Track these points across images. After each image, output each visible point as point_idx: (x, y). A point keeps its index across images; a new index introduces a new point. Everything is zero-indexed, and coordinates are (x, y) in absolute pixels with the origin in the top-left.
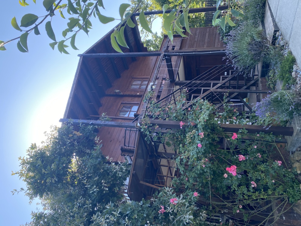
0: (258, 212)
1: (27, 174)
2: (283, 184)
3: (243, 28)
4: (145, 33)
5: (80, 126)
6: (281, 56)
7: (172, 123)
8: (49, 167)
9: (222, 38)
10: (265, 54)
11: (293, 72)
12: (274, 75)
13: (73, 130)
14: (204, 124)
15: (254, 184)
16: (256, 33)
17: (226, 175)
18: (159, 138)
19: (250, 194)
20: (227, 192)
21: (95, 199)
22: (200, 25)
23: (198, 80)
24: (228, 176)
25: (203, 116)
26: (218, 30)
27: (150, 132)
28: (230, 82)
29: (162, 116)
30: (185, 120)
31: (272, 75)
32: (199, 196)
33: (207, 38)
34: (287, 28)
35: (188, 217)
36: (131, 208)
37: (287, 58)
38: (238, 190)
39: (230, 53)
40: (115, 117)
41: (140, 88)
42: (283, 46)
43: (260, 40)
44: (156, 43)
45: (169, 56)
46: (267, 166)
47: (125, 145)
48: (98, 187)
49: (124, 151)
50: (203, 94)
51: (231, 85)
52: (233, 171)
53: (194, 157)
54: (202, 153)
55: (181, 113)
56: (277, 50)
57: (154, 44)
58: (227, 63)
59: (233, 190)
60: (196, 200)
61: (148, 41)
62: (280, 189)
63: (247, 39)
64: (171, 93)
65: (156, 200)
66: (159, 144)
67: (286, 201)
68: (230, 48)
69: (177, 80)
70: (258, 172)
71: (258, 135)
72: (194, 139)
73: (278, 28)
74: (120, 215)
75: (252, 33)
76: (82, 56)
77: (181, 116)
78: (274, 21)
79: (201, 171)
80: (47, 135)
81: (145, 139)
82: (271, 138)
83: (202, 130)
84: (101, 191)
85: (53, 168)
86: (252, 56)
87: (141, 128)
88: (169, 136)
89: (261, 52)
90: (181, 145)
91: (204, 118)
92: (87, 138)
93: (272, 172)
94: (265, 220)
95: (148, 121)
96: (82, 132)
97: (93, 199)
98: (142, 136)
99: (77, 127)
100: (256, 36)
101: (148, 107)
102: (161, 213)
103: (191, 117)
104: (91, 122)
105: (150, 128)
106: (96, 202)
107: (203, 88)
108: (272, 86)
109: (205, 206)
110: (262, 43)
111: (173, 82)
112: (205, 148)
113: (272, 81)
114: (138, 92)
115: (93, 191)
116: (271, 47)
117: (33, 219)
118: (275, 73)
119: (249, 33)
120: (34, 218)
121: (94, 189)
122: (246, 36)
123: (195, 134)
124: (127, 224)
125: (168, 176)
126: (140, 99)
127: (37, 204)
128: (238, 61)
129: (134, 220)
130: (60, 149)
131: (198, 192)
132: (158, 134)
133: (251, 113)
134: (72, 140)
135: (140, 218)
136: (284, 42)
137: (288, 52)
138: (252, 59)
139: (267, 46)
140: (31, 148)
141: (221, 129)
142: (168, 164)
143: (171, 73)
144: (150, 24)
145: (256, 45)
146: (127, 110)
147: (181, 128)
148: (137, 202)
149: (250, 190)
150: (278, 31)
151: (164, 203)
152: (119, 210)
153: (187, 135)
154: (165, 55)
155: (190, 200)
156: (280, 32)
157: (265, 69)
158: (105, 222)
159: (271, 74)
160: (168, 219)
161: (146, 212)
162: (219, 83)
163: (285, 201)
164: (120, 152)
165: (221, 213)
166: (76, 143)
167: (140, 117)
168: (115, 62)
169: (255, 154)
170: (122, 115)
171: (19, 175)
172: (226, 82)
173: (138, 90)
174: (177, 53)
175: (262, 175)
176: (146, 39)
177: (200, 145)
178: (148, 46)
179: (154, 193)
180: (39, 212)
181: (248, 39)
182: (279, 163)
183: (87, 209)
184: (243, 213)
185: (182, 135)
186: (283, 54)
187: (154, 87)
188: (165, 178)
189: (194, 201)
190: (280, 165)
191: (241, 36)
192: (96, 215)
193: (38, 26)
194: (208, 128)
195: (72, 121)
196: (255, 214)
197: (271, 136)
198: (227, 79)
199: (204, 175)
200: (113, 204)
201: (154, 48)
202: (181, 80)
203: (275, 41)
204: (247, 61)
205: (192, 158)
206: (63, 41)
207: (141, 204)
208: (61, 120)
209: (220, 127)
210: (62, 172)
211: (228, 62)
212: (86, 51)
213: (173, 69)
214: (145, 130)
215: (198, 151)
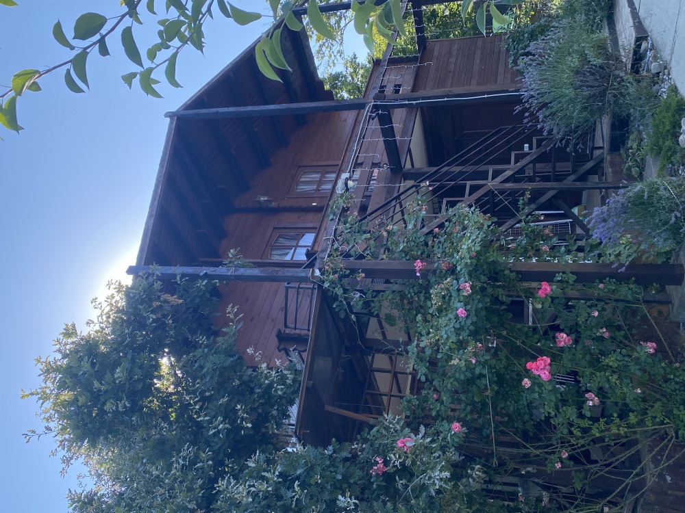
0: (607, 469)
1: (57, 395)
2: (664, 399)
3: (561, 34)
4: (326, 58)
5: (176, 283)
6: (653, 99)
7: (396, 265)
8: (108, 375)
9: (515, 62)
10: (615, 96)
11: (681, 134)
12: (639, 145)
13: (161, 291)
14: (471, 262)
15: (592, 400)
16: (591, 45)
17: (527, 383)
18: (367, 304)
19: (585, 423)
20: (532, 423)
21: (220, 448)
22: (464, 33)
23: (457, 165)
24: (533, 383)
25: (466, 244)
26: (503, 43)
27: (345, 291)
28: (534, 166)
29: (372, 251)
30: (427, 257)
31: (635, 146)
32: (465, 433)
33: (478, 62)
34: (665, 31)
35: (438, 476)
36: (306, 462)
37: (666, 102)
38: (556, 415)
39: (532, 96)
40: (260, 261)
41: (319, 190)
42: (658, 73)
43: (600, 61)
44: (356, 79)
45: (384, 108)
46: (624, 356)
47: (286, 326)
48: (227, 421)
49: (285, 340)
50: (470, 195)
51: (538, 173)
52: (541, 368)
53: (451, 341)
54: (468, 331)
55: (418, 241)
56: (644, 84)
57: (350, 84)
58: (525, 121)
59: (545, 417)
60: (456, 440)
61: (336, 77)
62: (657, 410)
63: (571, 62)
64: (395, 196)
65: (364, 446)
66: (369, 319)
67: (672, 438)
68: (532, 83)
69: (408, 166)
70: (603, 373)
71: (601, 286)
72: (450, 300)
73: (646, 32)
74: (281, 480)
75: (583, 45)
76: (175, 115)
77: (419, 249)
78: (635, 14)
79: (467, 373)
80: (99, 306)
81: (334, 306)
82: (633, 293)
83: (467, 277)
84: (235, 429)
85: (118, 378)
86: (584, 101)
87: (324, 282)
88: (390, 298)
89: (605, 91)
90: (419, 317)
91: (469, 249)
92: (195, 310)
93: (634, 368)
94: (623, 486)
95: (341, 264)
96: (182, 297)
97: (217, 447)
98: (326, 298)
99: (169, 285)
100: (592, 54)
101: (338, 232)
102: (377, 474)
103: (441, 250)
104: (203, 271)
105: (345, 281)
106: (225, 456)
107: (469, 183)
108: (635, 171)
109: (480, 458)
110: (607, 70)
111: (397, 170)
112: (475, 319)
113: (636, 160)
114: (313, 199)
115: (216, 430)
116: (630, 78)
117: (72, 507)
118: (641, 140)
119: (575, 47)
120: (74, 506)
121: (219, 425)
122: (569, 54)
123: (451, 288)
124: (297, 496)
125: (393, 394)
126: (320, 216)
127: (79, 477)
128: (553, 114)
129: (314, 489)
130: (133, 336)
131: (461, 423)
132: (365, 294)
133: (587, 240)
134: (159, 316)
135: (327, 483)
136: (660, 65)
137: (669, 87)
138: (585, 108)
139: (618, 76)
140: (63, 333)
141: (513, 275)
142: (392, 365)
143: (393, 150)
144: (339, 33)
145: (593, 74)
146: (287, 243)
147: (418, 274)
148: (320, 449)
149: (583, 413)
150: (645, 38)
151: (384, 451)
152: (279, 469)
153: (431, 291)
154: (376, 107)
155: (445, 443)
156: (650, 42)
157: (618, 132)
158: (248, 493)
159: (632, 143)
160: (395, 488)
161: (341, 469)
162: (508, 169)
163: (669, 437)
164: (276, 340)
165: (521, 476)
166: (171, 322)
167: (321, 255)
168: (256, 129)
169: (594, 330)
170: (276, 257)
171: (39, 399)
172: (525, 166)
173: (313, 194)
174: (405, 100)
175: (614, 378)
176: (330, 71)
177: (461, 312)
178: (336, 88)
179: (359, 432)
180: (85, 493)
181: (574, 61)
182: (650, 347)
183: (203, 472)
184: (571, 471)
185: (422, 295)
186: (659, 94)
187: (350, 183)
188: (385, 399)
189: (453, 446)
190: (652, 351)
191: (557, 53)
192: (225, 481)
193: (106, 38)
194: (481, 274)
195: (158, 270)
196: (601, 473)
197: (631, 286)
198: (528, 159)
199: (477, 386)
200: (263, 457)
201: (349, 92)
202: (418, 165)
203: (639, 63)
204: (573, 113)
205: (444, 344)
206: (150, 70)
207: (330, 453)
208: (131, 270)
209: (511, 272)
210: (140, 386)
211: (527, 117)
212: (185, 104)
213: (398, 138)
214: (334, 285)
215: (458, 326)
